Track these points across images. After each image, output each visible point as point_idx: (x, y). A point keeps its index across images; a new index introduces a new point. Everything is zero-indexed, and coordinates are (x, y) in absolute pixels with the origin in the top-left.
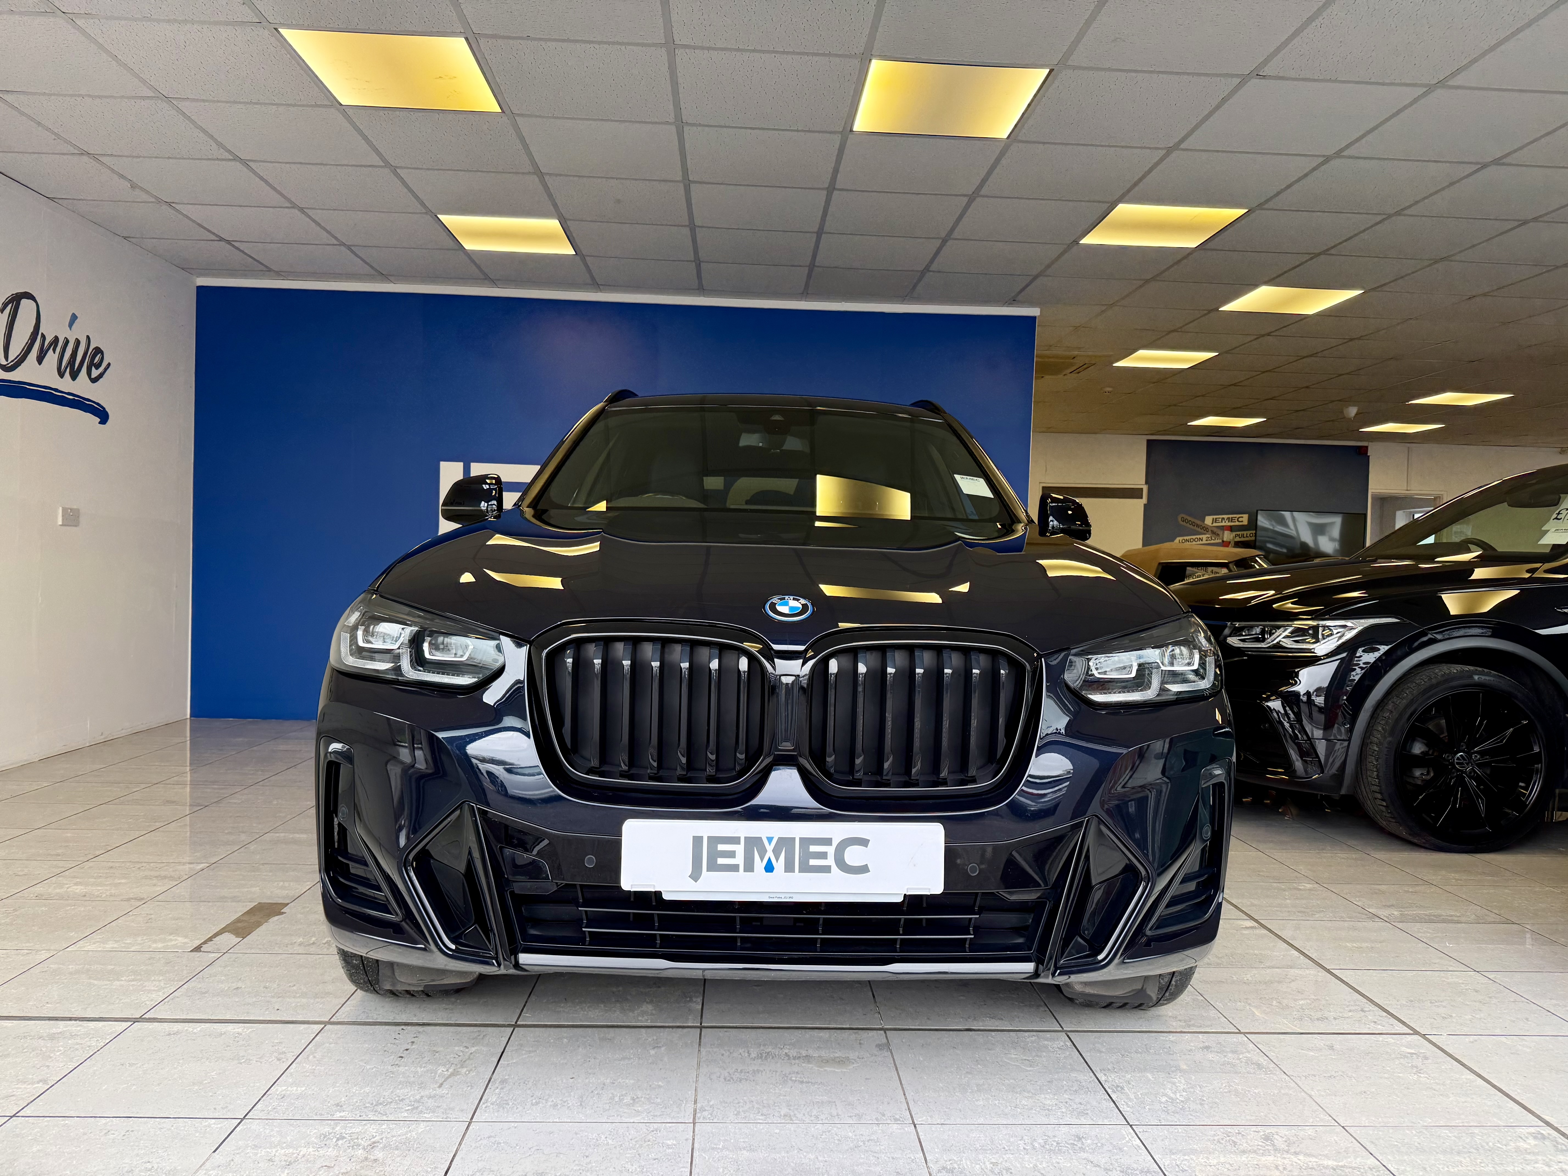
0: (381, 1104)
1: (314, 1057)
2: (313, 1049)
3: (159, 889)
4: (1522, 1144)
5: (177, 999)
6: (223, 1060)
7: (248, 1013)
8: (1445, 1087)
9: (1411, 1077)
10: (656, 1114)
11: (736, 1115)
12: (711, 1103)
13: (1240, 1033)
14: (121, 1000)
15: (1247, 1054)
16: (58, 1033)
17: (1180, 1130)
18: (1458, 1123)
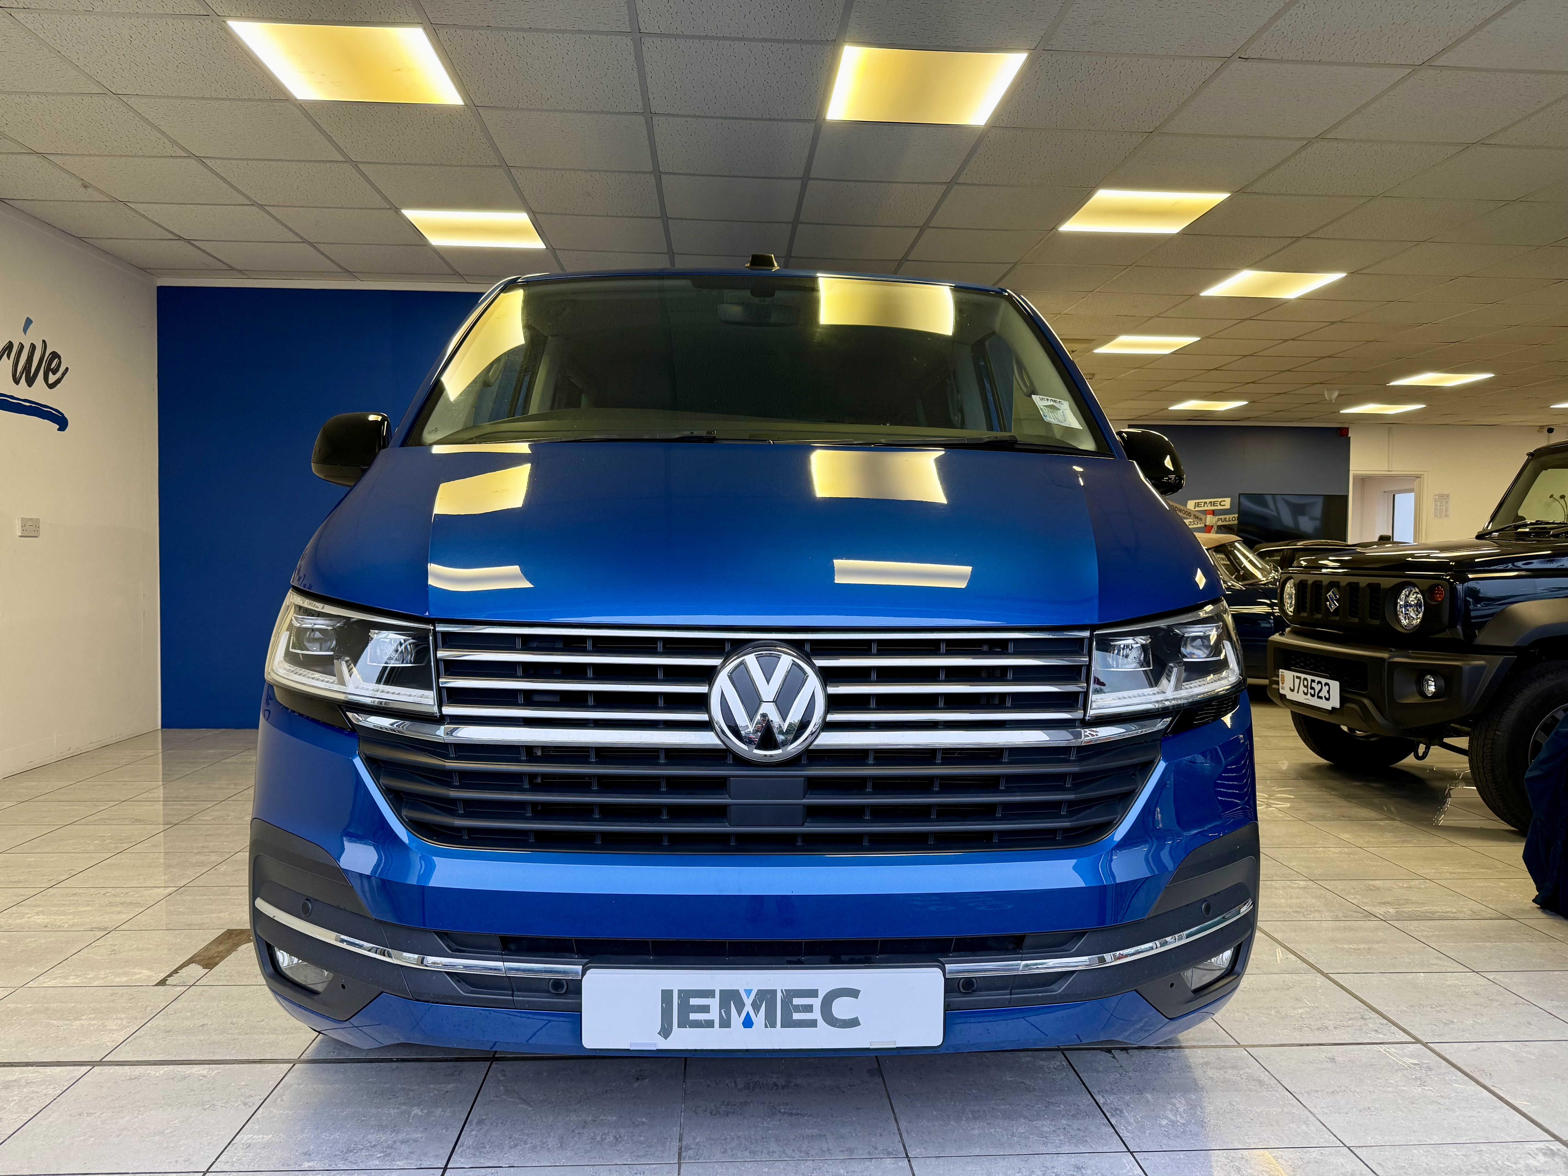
0: (351, 1151)
1: (282, 1100)
2: (281, 1091)
3: (125, 917)
4: (1532, 1162)
5: (140, 1039)
6: (186, 1106)
7: (213, 1053)
8: (1450, 1101)
9: (1415, 1091)
10: (639, 1154)
11: (723, 1153)
12: (698, 1140)
13: (1239, 1045)
14: (81, 1041)
15: (1247, 1069)
16: (13, 1081)
17: (1182, 1156)
18: (1466, 1140)
